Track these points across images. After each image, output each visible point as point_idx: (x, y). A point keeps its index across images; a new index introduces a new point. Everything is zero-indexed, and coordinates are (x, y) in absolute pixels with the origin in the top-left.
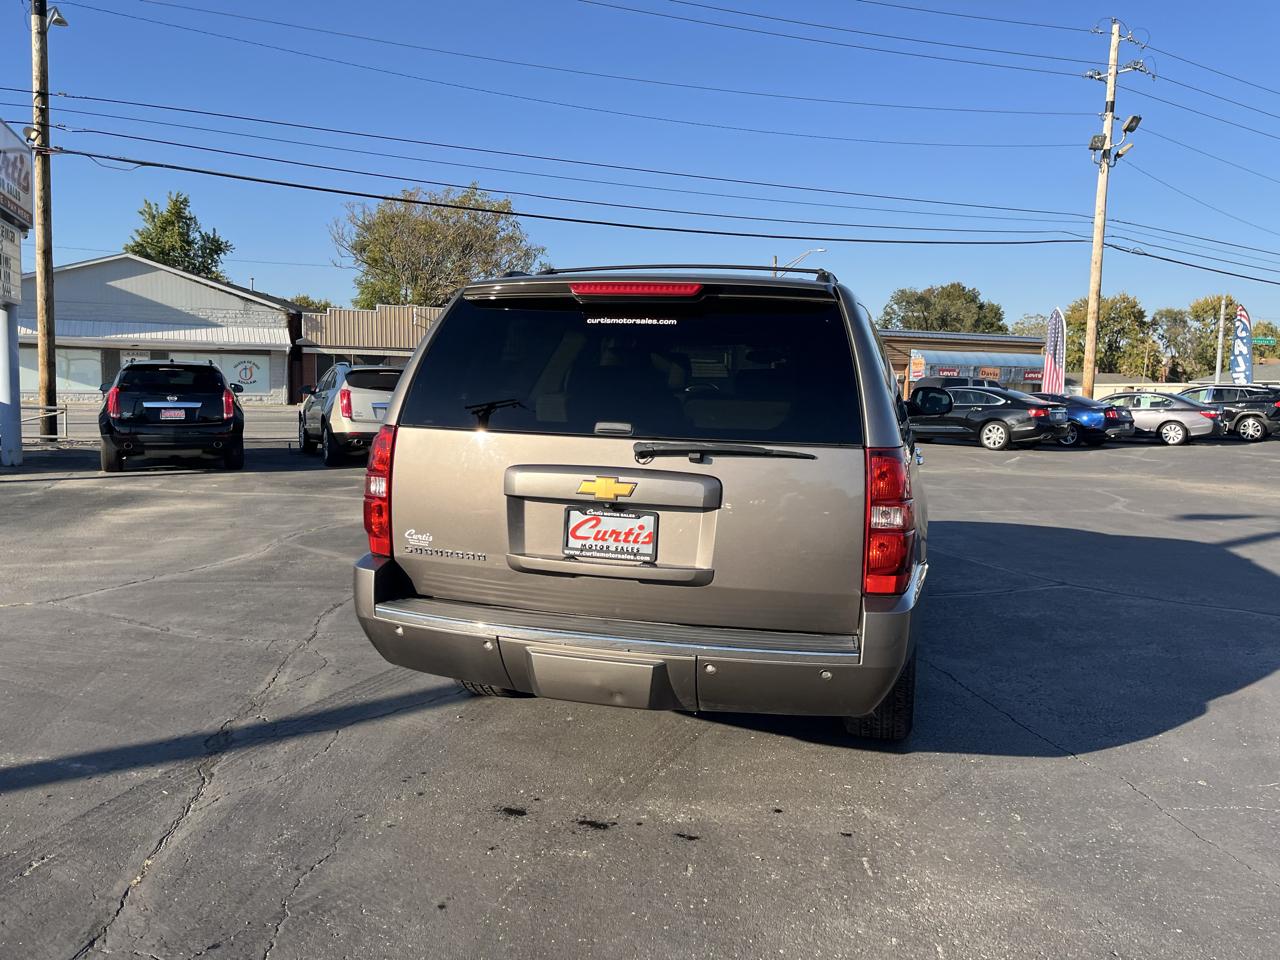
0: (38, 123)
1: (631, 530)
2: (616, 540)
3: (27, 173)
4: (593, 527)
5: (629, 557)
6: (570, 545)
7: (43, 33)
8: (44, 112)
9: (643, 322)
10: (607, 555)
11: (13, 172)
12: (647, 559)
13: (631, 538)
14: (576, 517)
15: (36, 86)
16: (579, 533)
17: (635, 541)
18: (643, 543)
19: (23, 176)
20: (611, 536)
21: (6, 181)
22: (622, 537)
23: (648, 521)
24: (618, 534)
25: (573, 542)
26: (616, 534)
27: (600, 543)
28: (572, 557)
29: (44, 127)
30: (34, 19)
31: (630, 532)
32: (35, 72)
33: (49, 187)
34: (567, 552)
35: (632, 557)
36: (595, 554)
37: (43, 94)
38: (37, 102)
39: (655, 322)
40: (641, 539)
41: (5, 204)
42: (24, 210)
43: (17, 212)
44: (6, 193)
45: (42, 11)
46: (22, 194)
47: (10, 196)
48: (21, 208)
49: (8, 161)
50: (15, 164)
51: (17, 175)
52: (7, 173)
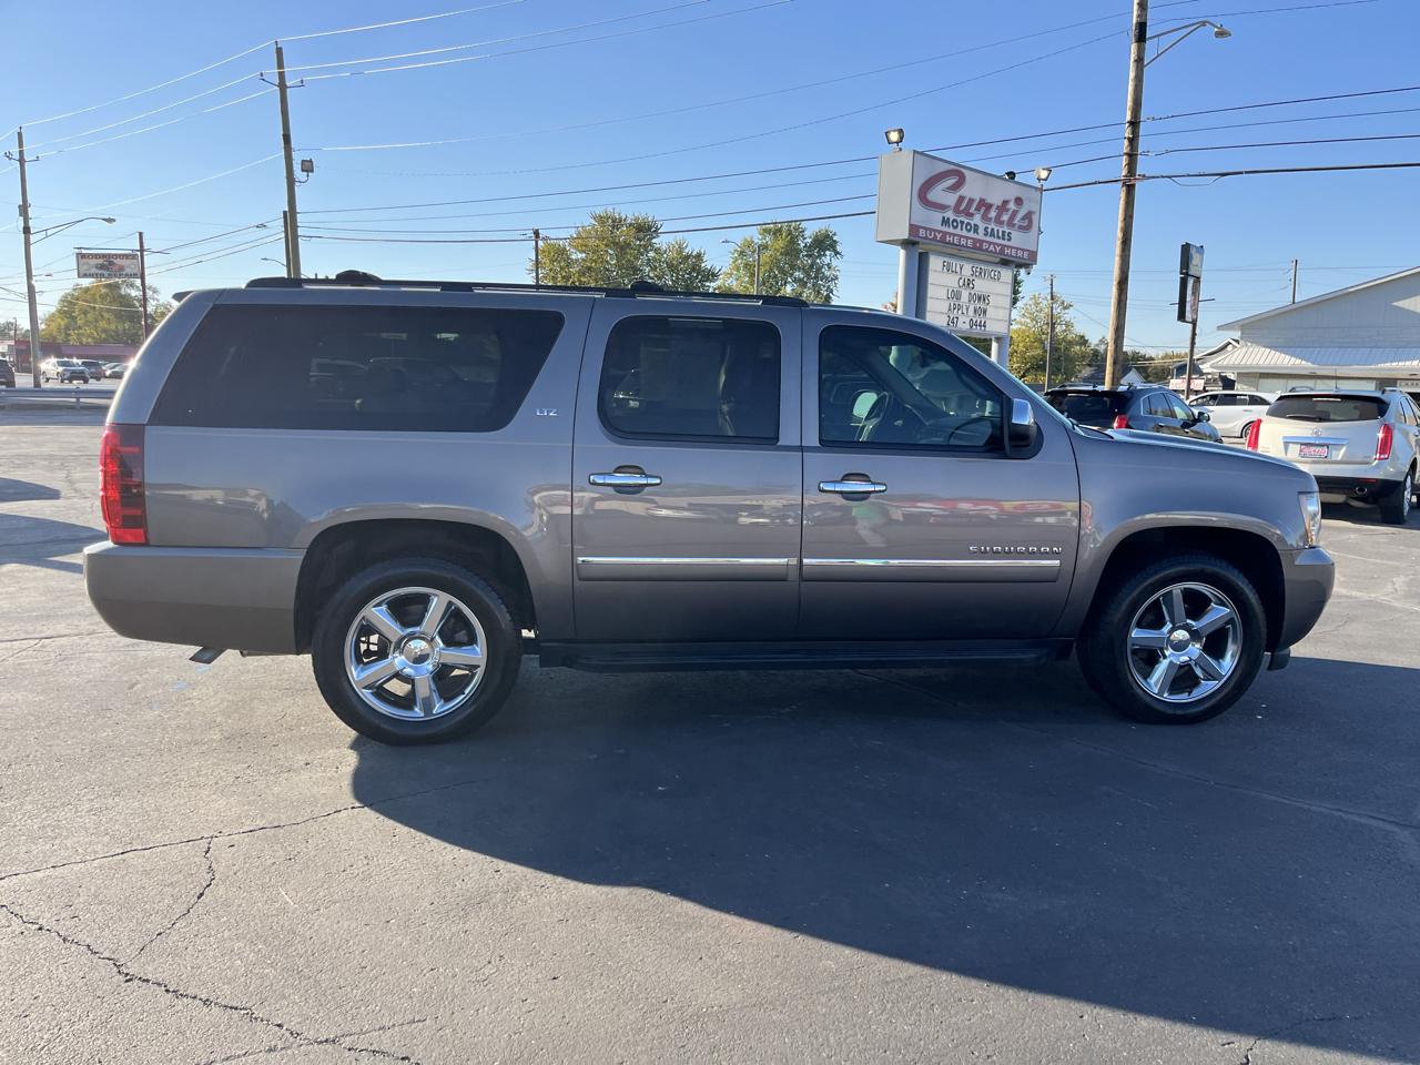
0: (1127, 154)
7: (1139, 60)
8: (1133, 141)
15: (1128, 118)
21: (982, 226)
29: (1132, 157)
30: (1134, 47)
32: (1130, 103)
33: (1131, 217)
37: (1134, 124)
38: (1128, 133)
41: (978, 246)
42: (1017, 249)
43: (1002, 252)
44: (981, 236)
45: (1141, 37)
46: (1015, 234)
47: (988, 239)
48: (1012, 248)
49: (989, 207)
50: (1003, 207)
51: (1005, 218)
52: (985, 218)
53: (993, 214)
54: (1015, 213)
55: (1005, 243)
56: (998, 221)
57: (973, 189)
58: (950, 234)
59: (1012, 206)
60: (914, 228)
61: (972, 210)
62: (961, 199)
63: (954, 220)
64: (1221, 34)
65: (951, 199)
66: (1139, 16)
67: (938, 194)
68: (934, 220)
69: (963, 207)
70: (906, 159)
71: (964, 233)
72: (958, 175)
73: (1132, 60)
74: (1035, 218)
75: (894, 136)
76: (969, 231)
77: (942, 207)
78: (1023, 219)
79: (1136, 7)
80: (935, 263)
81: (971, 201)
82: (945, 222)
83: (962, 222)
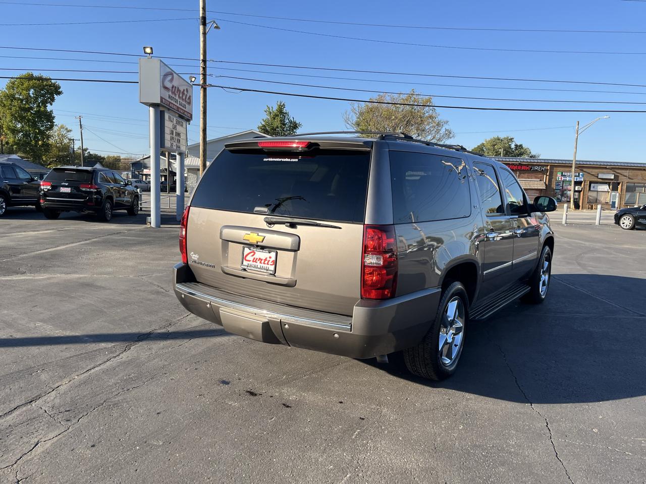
0: (202, 74)
1: (267, 258)
2: (260, 263)
3: (190, 97)
4: (253, 256)
5: (264, 271)
6: (244, 264)
7: (205, 34)
8: (204, 69)
9: (285, 160)
10: (256, 269)
11: (182, 96)
12: (271, 272)
13: (266, 262)
14: (247, 251)
15: (202, 58)
16: (247, 258)
17: (268, 264)
18: (271, 265)
19: (188, 97)
20: (259, 260)
21: (179, 100)
22: (263, 262)
23: (273, 254)
24: (262, 260)
25: (245, 263)
26: (260, 259)
27: (254, 263)
28: (245, 270)
29: (204, 75)
30: (201, 27)
31: (266, 260)
32: (201, 52)
33: (206, 102)
34: (242, 266)
35: (266, 271)
36: (252, 268)
37: (204, 61)
38: (202, 65)
39: (289, 160)
40: (270, 263)
41: (178, 110)
42: (187, 112)
43: (184, 113)
44: (178, 105)
45: (204, 24)
46: (187, 105)
47: (180, 106)
49: (180, 91)
50: (183, 92)
51: (184, 98)
52: (179, 97)
53: (181, 95)
54: (186, 95)
55: (184, 109)
56: (183, 99)
57: (176, 82)
58: (171, 103)
59: (185, 92)
60: (162, 98)
61: (176, 92)
62: (173, 86)
63: (171, 96)
64: (217, 27)
65: (170, 86)
66: (203, 14)
67: (166, 83)
68: (167, 95)
69: (174, 90)
70: (156, 63)
71: (174, 103)
72: (171, 73)
73: (201, 33)
74: (191, 99)
76: (176, 102)
77: (169, 90)
79: (201, 9)
80: (167, 116)
81: (175, 88)
82: (169, 96)
83: (174, 98)
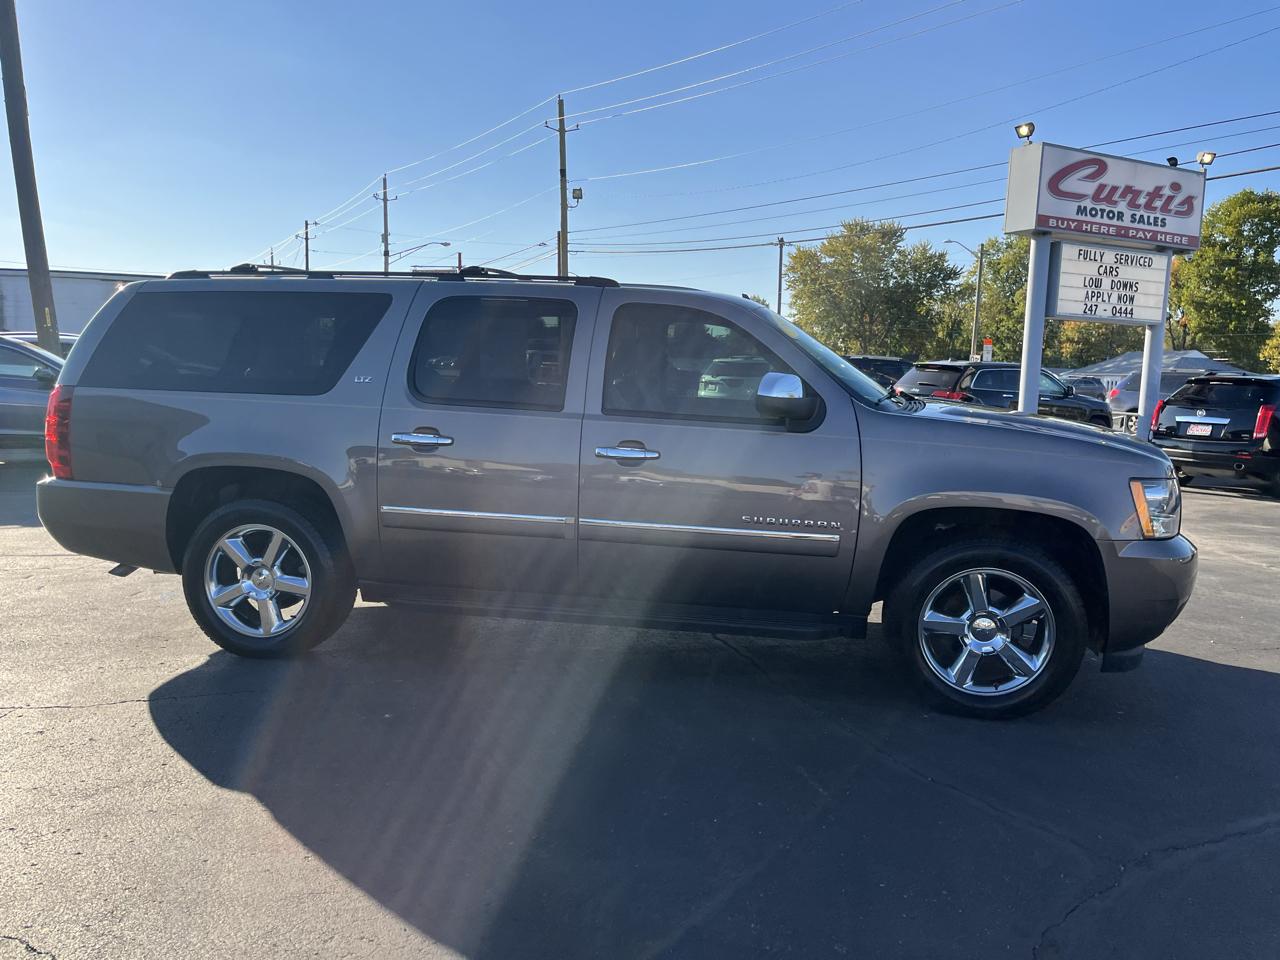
21: (1129, 213)
41: (1122, 233)
42: (1174, 235)
43: (1154, 238)
44: (1126, 222)
46: (1169, 220)
47: (1136, 225)
48: (1166, 234)
49: (1137, 193)
50: (1156, 193)
51: (1158, 203)
52: (1133, 205)
53: (1142, 201)
54: (1170, 199)
55: (1159, 229)
56: (1149, 206)
57: (1115, 177)
58: (1087, 223)
59: (1167, 192)
60: (1042, 219)
61: (1116, 197)
62: (1102, 187)
63: (1092, 209)
65: (1090, 188)
67: (1071, 184)
68: (1069, 210)
69: (1104, 195)
70: (1036, 151)
71: (1106, 220)
72: (1099, 165)
74: (1196, 203)
75: (1024, 131)
76: (1112, 218)
77: (1080, 197)
78: (1182, 204)
80: (1068, 252)
81: (1114, 189)
82: (1081, 210)
83: (1103, 211)
